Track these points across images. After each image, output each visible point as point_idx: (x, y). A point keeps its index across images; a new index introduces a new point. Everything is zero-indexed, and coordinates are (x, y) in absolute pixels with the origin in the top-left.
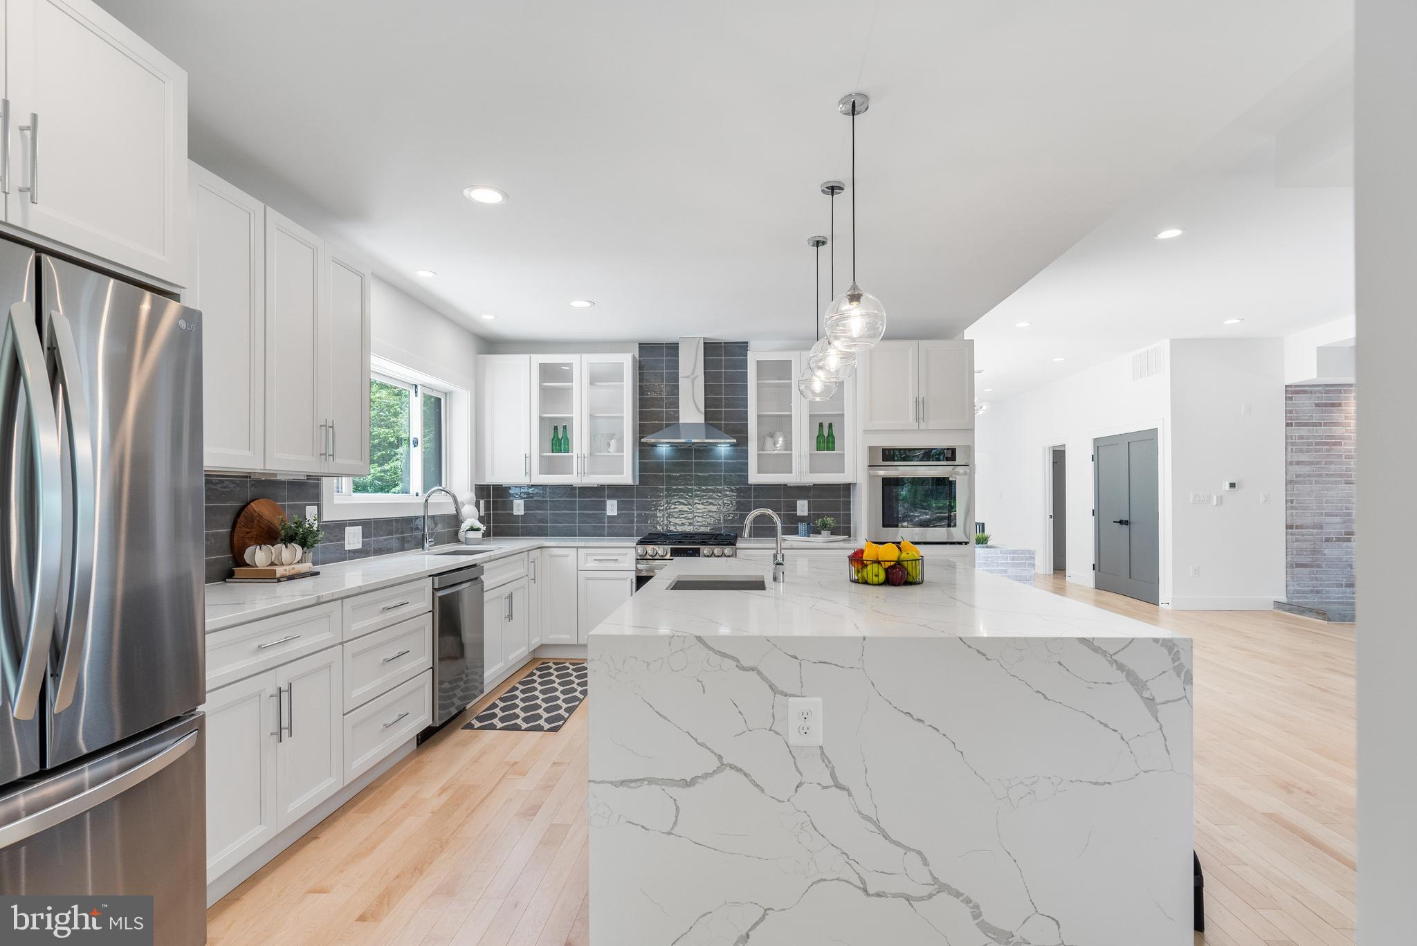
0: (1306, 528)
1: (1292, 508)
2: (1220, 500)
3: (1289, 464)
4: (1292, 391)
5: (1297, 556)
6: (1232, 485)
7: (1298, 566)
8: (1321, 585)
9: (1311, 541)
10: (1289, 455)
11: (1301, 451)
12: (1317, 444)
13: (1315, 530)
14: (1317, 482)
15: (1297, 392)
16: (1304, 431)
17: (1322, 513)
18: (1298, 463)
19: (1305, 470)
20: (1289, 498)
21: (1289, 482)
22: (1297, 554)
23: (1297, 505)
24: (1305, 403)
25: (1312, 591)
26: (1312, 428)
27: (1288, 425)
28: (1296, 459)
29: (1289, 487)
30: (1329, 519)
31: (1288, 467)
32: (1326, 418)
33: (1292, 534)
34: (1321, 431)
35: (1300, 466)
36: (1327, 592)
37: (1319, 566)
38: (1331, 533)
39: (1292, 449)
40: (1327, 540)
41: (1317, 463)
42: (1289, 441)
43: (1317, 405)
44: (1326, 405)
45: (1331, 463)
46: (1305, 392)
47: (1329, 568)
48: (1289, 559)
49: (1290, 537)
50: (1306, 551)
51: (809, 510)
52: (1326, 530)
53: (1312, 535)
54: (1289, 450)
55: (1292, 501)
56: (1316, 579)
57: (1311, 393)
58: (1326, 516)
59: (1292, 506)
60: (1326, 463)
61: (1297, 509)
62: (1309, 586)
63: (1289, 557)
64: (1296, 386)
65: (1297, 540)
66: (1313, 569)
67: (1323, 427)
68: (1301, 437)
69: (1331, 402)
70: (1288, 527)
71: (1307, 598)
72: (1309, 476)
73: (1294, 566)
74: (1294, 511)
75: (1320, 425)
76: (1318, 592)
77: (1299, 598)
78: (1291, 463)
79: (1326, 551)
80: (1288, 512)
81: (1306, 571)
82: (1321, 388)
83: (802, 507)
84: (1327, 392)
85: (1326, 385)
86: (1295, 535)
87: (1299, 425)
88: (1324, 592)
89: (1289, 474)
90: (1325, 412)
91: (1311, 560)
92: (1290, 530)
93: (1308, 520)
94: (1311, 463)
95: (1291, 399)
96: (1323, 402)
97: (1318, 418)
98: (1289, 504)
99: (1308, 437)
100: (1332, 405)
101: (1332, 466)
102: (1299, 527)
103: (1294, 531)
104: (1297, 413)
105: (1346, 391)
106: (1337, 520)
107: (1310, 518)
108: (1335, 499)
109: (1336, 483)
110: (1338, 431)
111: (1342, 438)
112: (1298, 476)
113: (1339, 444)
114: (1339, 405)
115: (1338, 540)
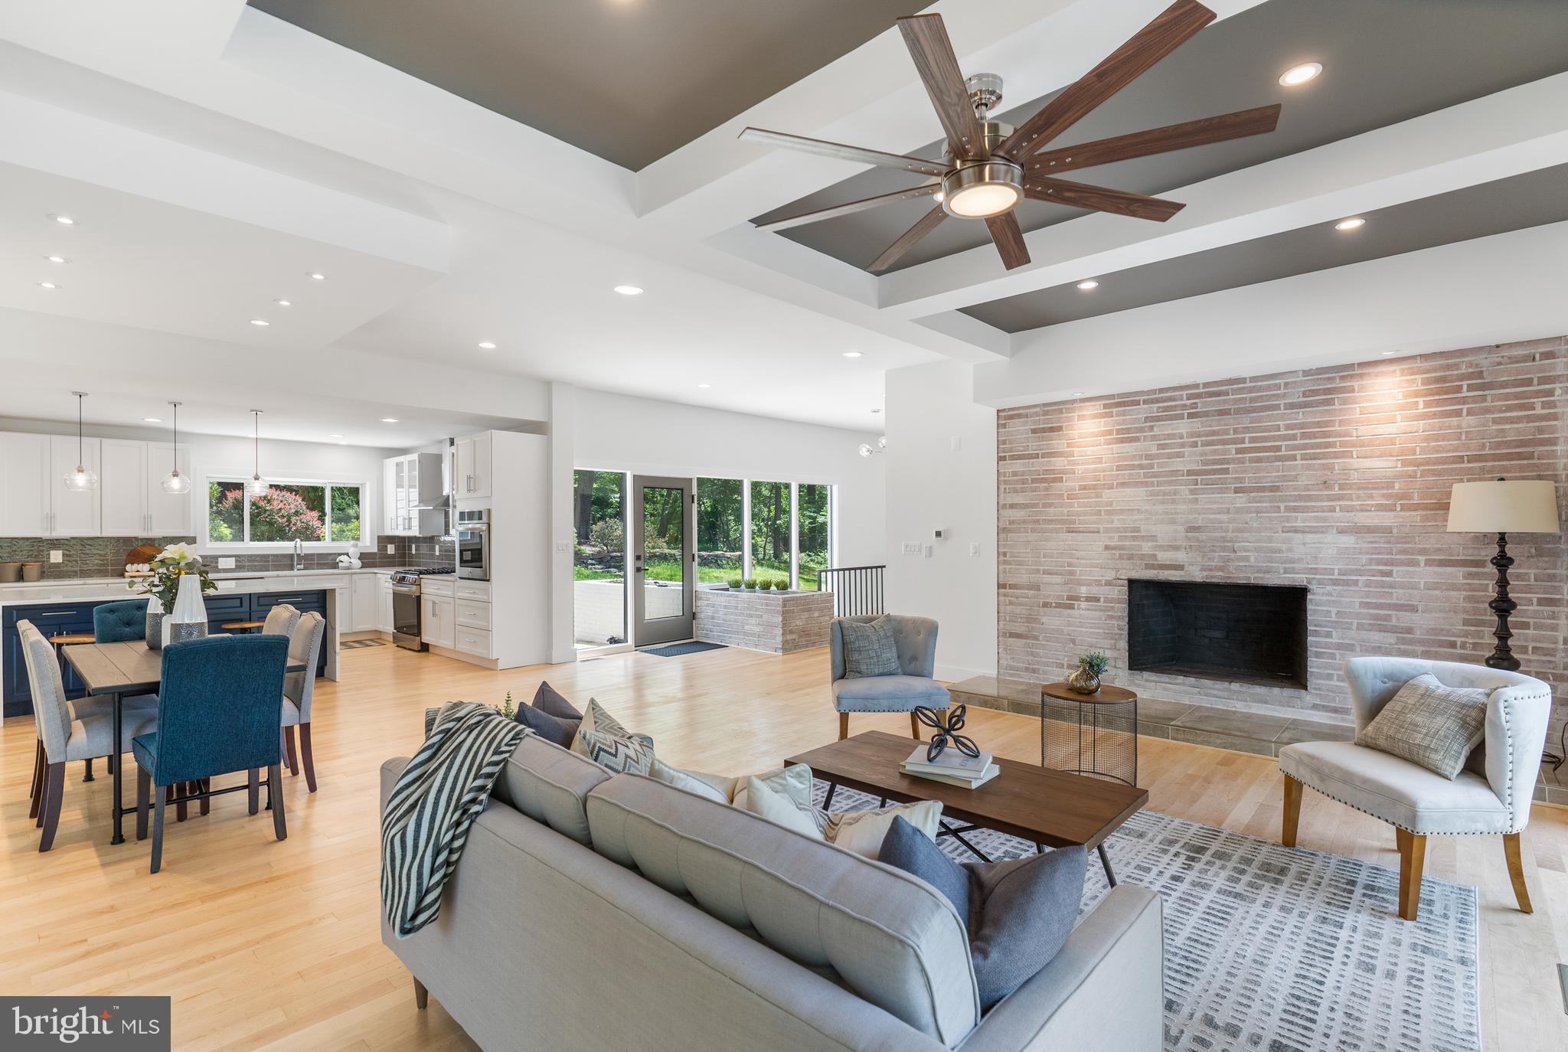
0: (1021, 589)
1: (1005, 562)
2: (930, 549)
3: (1000, 507)
4: (1006, 416)
5: (1011, 624)
6: (938, 534)
7: (1013, 635)
8: (1038, 662)
9: (1026, 605)
10: (1002, 496)
11: (1016, 491)
12: (1034, 481)
13: (1030, 592)
14: (1033, 530)
15: (1011, 417)
16: (1018, 466)
17: (1038, 570)
18: (1012, 506)
19: (1018, 514)
20: (1001, 550)
21: (1001, 531)
22: (1009, 621)
23: (1011, 559)
24: (1019, 429)
25: (1027, 669)
26: (1027, 461)
27: (1001, 459)
28: (1009, 501)
29: (1002, 536)
30: (1047, 578)
31: (1001, 511)
32: (1045, 447)
33: (1003, 595)
34: (1038, 465)
35: (1014, 510)
36: (1045, 672)
37: (1036, 638)
38: (1050, 595)
39: (1005, 488)
40: (1046, 605)
41: (1034, 506)
42: (1002, 478)
43: (1034, 431)
44: (1044, 430)
45: (1050, 505)
46: (1019, 416)
47: (1048, 641)
48: (1001, 626)
49: (1002, 598)
50: (1021, 618)
52: (1047, 591)
53: (1028, 598)
54: (1002, 490)
55: (1005, 554)
56: (1032, 654)
57: (1029, 416)
58: (1044, 574)
59: (1004, 560)
60: (1045, 505)
61: (1010, 564)
62: (1024, 663)
63: (1001, 623)
64: (1010, 409)
65: (1011, 603)
66: (1029, 641)
67: (1040, 460)
68: (1015, 474)
69: (1050, 425)
70: (1000, 586)
71: (1022, 677)
72: (1024, 522)
73: (1006, 635)
74: (1008, 567)
75: (1037, 456)
76: (1034, 671)
77: (1011, 675)
78: (1004, 506)
79: (1044, 619)
80: (1000, 568)
81: (1020, 642)
82: (1038, 409)
84: (1047, 413)
85: (1045, 405)
86: (1008, 596)
87: (1013, 458)
88: (1041, 672)
89: (1001, 520)
90: (1043, 439)
91: (1027, 629)
92: (1002, 590)
93: (1023, 578)
95: (1004, 426)
96: (1041, 426)
97: (1034, 448)
98: (1002, 558)
99: (1023, 473)
100: (1052, 429)
101: (1052, 510)
102: (1012, 586)
103: (1008, 590)
104: (1010, 443)
105: (1068, 410)
106: (1057, 579)
107: (1025, 576)
108: (1055, 552)
109: (1057, 531)
110: (1059, 463)
111: (1062, 472)
112: (1011, 522)
113: (1061, 480)
114: (1060, 429)
115: (1059, 606)
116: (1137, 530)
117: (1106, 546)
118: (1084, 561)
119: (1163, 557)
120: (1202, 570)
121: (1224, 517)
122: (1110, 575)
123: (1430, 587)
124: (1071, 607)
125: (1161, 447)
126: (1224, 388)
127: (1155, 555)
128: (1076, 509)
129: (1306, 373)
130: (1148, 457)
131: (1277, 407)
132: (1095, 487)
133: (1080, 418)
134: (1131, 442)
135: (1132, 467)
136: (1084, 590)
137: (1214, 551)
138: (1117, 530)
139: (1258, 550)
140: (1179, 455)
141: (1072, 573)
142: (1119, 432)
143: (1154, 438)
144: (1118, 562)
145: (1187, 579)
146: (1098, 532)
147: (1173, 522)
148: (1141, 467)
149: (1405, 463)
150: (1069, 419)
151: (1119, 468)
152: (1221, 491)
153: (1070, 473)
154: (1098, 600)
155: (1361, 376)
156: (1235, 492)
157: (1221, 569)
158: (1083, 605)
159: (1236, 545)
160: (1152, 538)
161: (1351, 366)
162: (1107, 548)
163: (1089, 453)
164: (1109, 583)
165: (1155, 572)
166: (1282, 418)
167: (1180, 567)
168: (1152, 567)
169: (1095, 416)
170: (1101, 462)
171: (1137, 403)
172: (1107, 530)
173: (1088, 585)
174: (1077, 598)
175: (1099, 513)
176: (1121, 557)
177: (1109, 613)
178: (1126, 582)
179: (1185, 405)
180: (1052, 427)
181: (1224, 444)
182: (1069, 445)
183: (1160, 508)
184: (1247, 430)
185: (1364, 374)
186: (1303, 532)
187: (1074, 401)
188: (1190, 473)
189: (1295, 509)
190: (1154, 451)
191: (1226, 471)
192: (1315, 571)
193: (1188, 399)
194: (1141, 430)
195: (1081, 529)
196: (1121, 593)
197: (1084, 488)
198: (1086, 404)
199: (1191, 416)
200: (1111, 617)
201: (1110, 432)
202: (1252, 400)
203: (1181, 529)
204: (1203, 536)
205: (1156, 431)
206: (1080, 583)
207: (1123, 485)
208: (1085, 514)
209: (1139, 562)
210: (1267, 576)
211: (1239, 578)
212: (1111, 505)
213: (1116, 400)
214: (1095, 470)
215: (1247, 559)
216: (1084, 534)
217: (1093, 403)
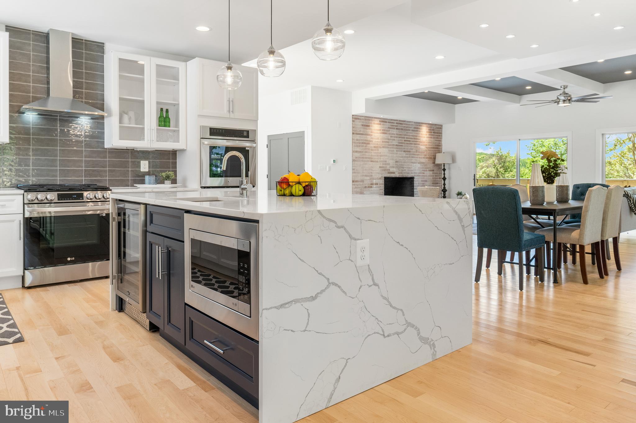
0: (359, 182)
2: (330, 168)
3: (353, 152)
4: (354, 118)
6: (334, 161)
9: (360, 188)
10: (353, 147)
11: (357, 146)
12: (362, 143)
13: (362, 183)
14: (362, 161)
15: (356, 119)
16: (358, 137)
17: (363, 175)
18: (356, 152)
19: (358, 155)
20: (353, 168)
21: (353, 160)
23: (356, 171)
24: (358, 123)
26: (361, 135)
27: (353, 133)
28: (355, 150)
29: (353, 162)
30: (366, 178)
32: (365, 132)
33: (354, 185)
38: (366, 184)
40: (365, 187)
41: (362, 152)
42: (353, 141)
43: (362, 125)
44: (365, 126)
45: (367, 152)
46: (358, 119)
51: (149, 167)
52: (366, 182)
53: (360, 185)
54: (353, 145)
57: (360, 119)
58: (365, 176)
60: (365, 152)
61: (355, 173)
64: (356, 116)
67: (364, 136)
68: (357, 140)
69: (366, 124)
70: (353, 181)
72: (360, 158)
74: (355, 174)
75: (363, 134)
80: (353, 174)
82: (363, 118)
83: (144, 166)
84: (365, 120)
85: (366, 117)
87: (357, 134)
89: (353, 156)
90: (365, 128)
93: (359, 178)
94: (360, 152)
95: (354, 121)
96: (364, 124)
97: (362, 131)
98: (353, 171)
99: (359, 140)
100: (367, 126)
101: (367, 154)
102: (356, 181)
103: (355, 183)
104: (356, 128)
105: (372, 120)
106: (368, 178)
107: (360, 177)
108: (368, 168)
109: (368, 161)
110: (369, 138)
111: (370, 141)
112: (356, 158)
113: (369, 144)
114: (369, 126)
115: (369, 187)
116: (386, 162)
117: (380, 166)
118: (374, 172)
119: (392, 170)
120: (398, 173)
121: (402, 159)
122: (380, 176)
123: (429, 176)
124: (371, 187)
125: (391, 137)
126: (402, 122)
127: (389, 169)
128: (373, 154)
129: (415, 123)
130: (389, 139)
131: (409, 130)
132: (377, 147)
133: (374, 123)
134: (385, 134)
135: (385, 142)
136: (374, 181)
137: (400, 168)
138: (382, 161)
139: (407, 168)
140: (394, 140)
141: (372, 176)
142: (383, 130)
143: (390, 134)
144: (382, 172)
145: (396, 176)
146: (378, 162)
147: (393, 160)
148: (387, 142)
149: (427, 148)
150: (371, 123)
151: (383, 142)
152: (402, 151)
153: (371, 142)
154: (377, 184)
155: (421, 126)
156: (404, 152)
157: (401, 173)
158: (375, 186)
159: (404, 166)
160: (389, 164)
161: (420, 123)
162: (380, 167)
163: (376, 136)
164: (380, 179)
165: (390, 174)
166: (411, 133)
167: (394, 173)
168: (389, 173)
169: (377, 124)
170: (378, 139)
171: (386, 122)
172: (380, 161)
173: (376, 179)
174: (372, 184)
175: (378, 156)
176: (383, 171)
177: (380, 188)
178: (384, 178)
179: (395, 125)
180: (367, 125)
181: (402, 138)
182: (371, 132)
183: (390, 155)
184: (406, 135)
185: (420, 125)
186: (414, 163)
187: (372, 118)
188: (397, 145)
189: (412, 157)
190: (390, 138)
191: (402, 146)
192: (415, 173)
193: (396, 124)
194: (387, 131)
195: (374, 161)
196: (382, 182)
197: (375, 147)
198: (375, 119)
199: (397, 129)
200: (380, 189)
201: (380, 130)
202: (407, 127)
203: (394, 161)
204: (398, 164)
205: (390, 132)
206: (373, 179)
207: (383, 147)
208: (375, 156)
209: (386, 171)
210: (408, 175)
211: (404, 175)
212: (381, 153)
213: (382, 120)
214: (377, 142)
215: (405, 170)
216: (375, 163)
217: (377, 120)
